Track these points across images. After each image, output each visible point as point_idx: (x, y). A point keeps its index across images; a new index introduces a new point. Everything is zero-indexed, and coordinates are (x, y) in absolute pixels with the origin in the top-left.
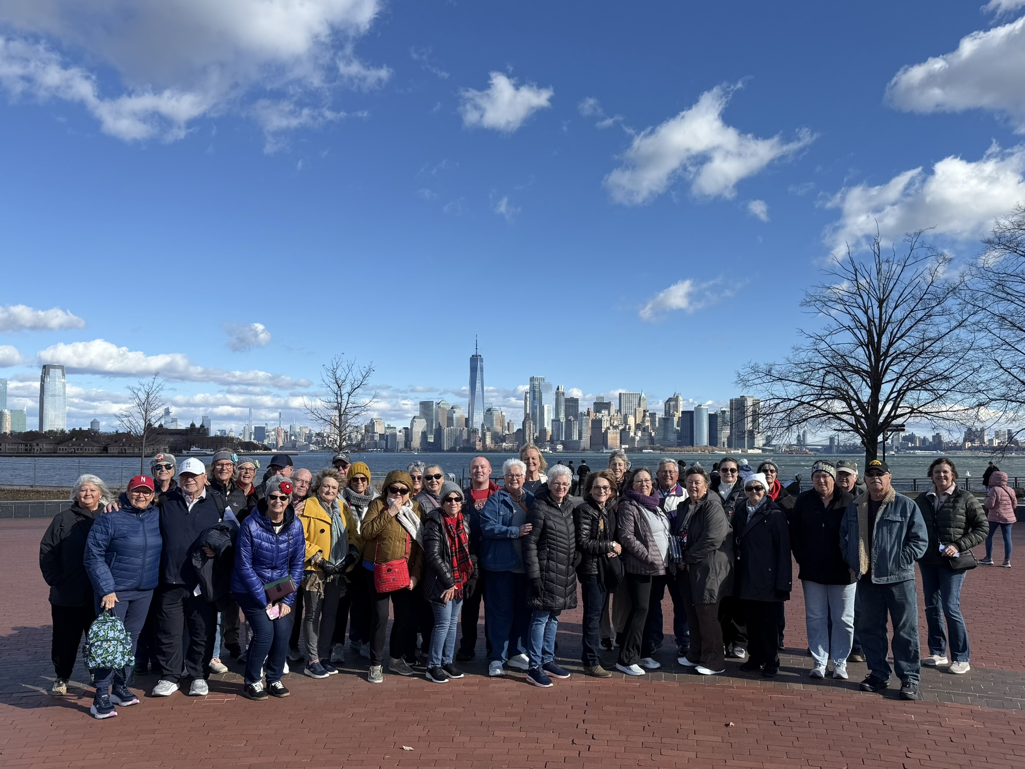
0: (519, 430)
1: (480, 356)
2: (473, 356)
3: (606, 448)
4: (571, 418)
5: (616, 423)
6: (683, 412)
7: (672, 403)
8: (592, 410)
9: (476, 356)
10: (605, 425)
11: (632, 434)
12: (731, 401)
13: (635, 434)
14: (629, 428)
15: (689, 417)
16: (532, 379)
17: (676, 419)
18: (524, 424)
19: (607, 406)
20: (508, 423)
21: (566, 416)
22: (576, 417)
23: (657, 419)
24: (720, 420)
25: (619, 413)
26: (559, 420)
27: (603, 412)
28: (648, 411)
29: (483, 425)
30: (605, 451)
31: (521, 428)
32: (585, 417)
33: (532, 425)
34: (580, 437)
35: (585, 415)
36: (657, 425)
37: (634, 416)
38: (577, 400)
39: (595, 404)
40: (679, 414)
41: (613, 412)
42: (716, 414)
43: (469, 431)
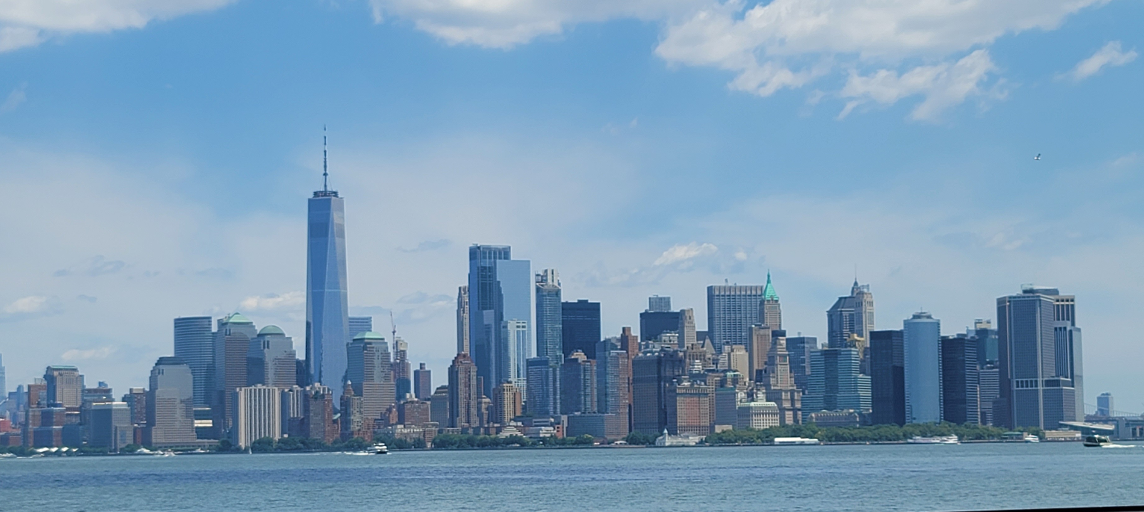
0: (439, 389)
1: (335, 194)
2: (316, 194)
3: (673, 432)
4: (580, 356)
5: (698, 366)
6: (874, 335)
7: (848, 312)
8: (636, 332)
9: (325, 193)
11: (741, 395)
12: (1001, 302)
14: (735, 380)
15: (890, 348)
16: (475, 253)
17: (856, 353)
18: (453, 372)
19: (675, 321)
20: (416, 372)
21: (567, 350)
22: (590, 355)
23: (806, 357)
24: (970, 354)
25: (708, 341)
26: (546, 363)
27: (666, 336)
28: (783, 334)
29: (345, 379)
30: (669, 441)
31: (445, 382)
32: (613, 353)
33: (473, 374)
34: (603, 408)
35: (614, 347)
36: (808, 371)
37: (749, 350)
38: (596, 307)
39: (644, 316)
40: (865, 340)
41: (690, 340)
42: (960, 340)
43: (306, 396)
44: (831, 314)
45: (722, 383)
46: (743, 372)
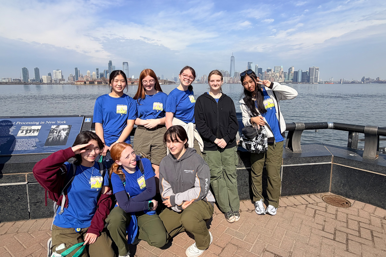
1: (234, 56)
2: (232, 56)
4: (260, 74)
5: (273, 75)
6: (294, 72)
7: (291, 69)
8: (266, 71)
10: (270, 76)
12: (310, 68)
13: (279, 78)
14: (277, 77)
15: (296, 73)
16: (248, 63)
19: (270, 70)
21: (258, 73)
22: (261, 74)
23: (286, 74)
24: (305, 74)
25: (274, 72)
27: (269, 72)
28: (283, 72)
29: (234, 76)
35: (264, 73)
37: (279, 73)
38: (262, 69)
39: (267, 70)
40: (293, 72)
41: (272, 72)
42: (305, 72)
43: (230, 78)
44: (289, 69)
45: (276, 77)
46: (278, 76)
